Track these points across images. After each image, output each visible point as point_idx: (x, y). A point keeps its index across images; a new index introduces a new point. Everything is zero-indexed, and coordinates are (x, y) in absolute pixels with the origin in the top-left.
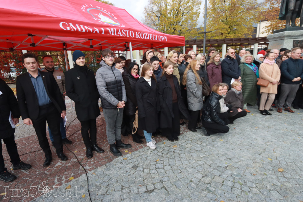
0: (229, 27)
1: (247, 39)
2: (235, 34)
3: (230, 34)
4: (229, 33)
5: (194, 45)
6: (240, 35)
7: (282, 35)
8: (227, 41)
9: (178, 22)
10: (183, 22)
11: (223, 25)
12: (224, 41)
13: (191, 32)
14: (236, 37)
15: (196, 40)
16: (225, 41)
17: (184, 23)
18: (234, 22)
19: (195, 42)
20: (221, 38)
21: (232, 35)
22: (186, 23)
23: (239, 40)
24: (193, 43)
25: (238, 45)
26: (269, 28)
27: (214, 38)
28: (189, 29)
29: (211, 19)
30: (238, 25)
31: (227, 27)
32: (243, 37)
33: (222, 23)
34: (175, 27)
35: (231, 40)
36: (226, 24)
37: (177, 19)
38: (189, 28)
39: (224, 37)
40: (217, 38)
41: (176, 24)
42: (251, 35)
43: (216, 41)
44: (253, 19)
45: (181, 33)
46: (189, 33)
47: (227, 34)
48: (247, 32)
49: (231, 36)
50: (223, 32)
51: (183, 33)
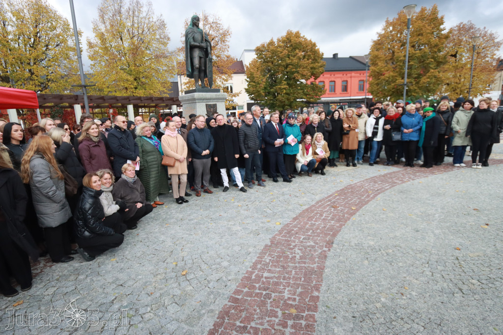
0: (135, 79)
1: (161, 99)
2: (145, 90)
3: (137, 90)
4: (136, 88)
5: (76, 104)
6: (152, 92)
7: (193, 97)
8: (134, 100)
9: (37, 61)
10: (49, 60)
11: (125, 76)
12: (128, 100)
13: (69, 80)
14: (147, 94)
15: (77, 96)
16: (130, 100)
17: (52, 64)
18: (140, 72)
19: (76, 99)
20: (125, 95)
21: (141, 91)
22: (56, 64)
23: (151, 99)
24: (72, 101)
25: (153, 107)
26: (187, 85)
27: (114, 94)
28: (66, 76)
29: (103, 64)
30: (147, 77)
31: (131, 78)
32: (156, 95)
33: (122, 71)
34: (32, 67)
35: (139, 98)
36: (130, 75)
37: (33, 55)
38: (66, 73)
39: (129, 94)
40: (118, 94)
41: (35, 63)
42: (169, 94)
43: (116, 98)
44: (166, 71)
45: (48, 81)
46: (66, 81)
47: (134, 89)
48: (162, 89)
49: (140, 93)
50: (126, 85)
51: (53, 80)
